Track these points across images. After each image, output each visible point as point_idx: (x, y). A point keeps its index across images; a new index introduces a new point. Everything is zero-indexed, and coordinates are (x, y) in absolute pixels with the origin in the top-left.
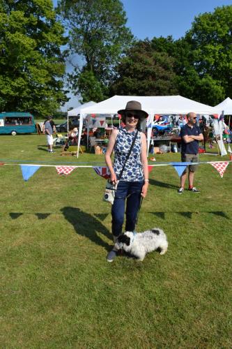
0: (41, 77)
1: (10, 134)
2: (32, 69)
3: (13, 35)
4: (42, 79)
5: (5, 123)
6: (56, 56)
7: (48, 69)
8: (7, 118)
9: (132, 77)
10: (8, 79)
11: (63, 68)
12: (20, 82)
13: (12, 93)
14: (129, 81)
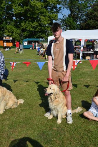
0: (45, 21)
1: (30, 49)
2: (42, 17)
3: (32, 2)
4: (46, 22)
5: (28, 43)
6: (55, 10)
7: (49, 17)
8: (29, 41)
9: (93, 20)
10: (30, 23)
11: (56, 16)
12: (35, 24)
13: (31, 29)
14: (91, 22)
